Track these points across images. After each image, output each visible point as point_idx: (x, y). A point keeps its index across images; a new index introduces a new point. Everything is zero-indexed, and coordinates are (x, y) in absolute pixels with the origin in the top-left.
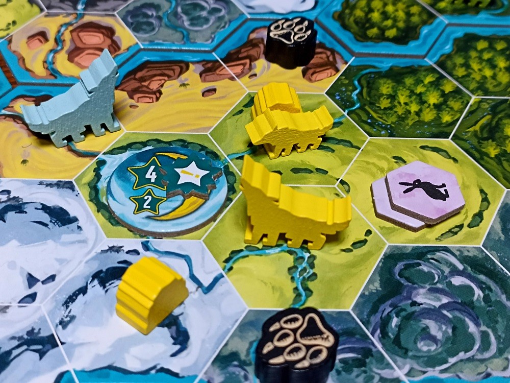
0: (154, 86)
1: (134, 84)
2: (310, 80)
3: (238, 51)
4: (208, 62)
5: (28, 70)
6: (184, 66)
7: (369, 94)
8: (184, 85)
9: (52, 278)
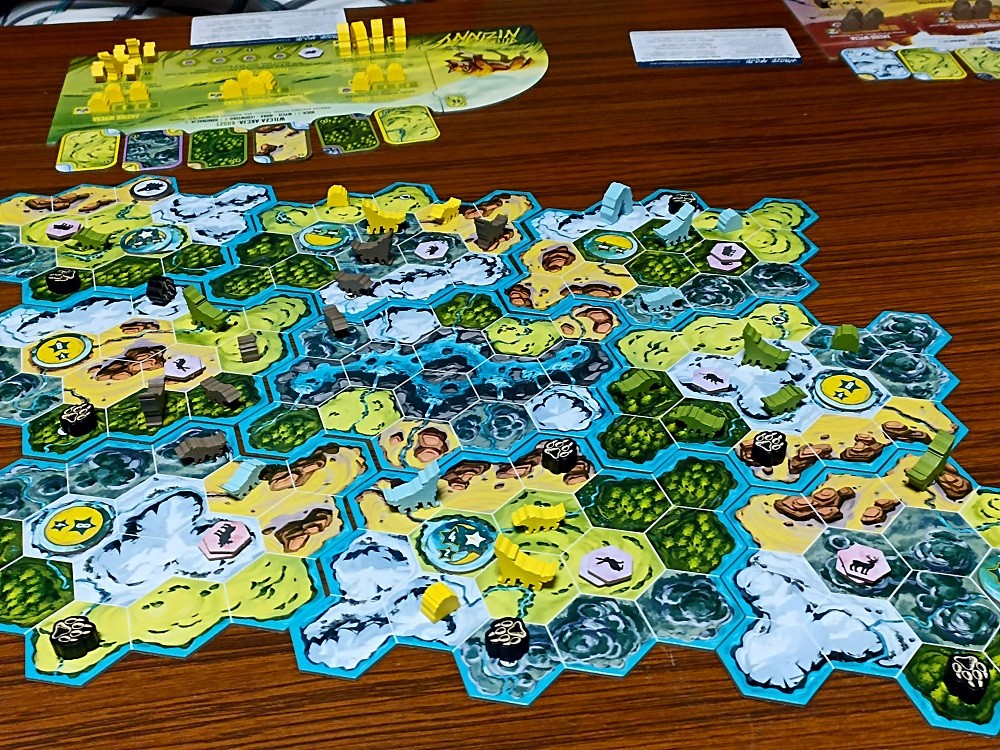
0: (465, 479)
1: (453, 476)
2: (567, 483)
3: (526, 457)
4: (503, 464)
5: (388, 461)
6: (487, 465)
7: (603, 496)
8: (484, 479)
9: (390, 589)
